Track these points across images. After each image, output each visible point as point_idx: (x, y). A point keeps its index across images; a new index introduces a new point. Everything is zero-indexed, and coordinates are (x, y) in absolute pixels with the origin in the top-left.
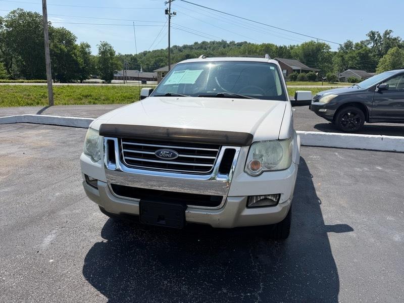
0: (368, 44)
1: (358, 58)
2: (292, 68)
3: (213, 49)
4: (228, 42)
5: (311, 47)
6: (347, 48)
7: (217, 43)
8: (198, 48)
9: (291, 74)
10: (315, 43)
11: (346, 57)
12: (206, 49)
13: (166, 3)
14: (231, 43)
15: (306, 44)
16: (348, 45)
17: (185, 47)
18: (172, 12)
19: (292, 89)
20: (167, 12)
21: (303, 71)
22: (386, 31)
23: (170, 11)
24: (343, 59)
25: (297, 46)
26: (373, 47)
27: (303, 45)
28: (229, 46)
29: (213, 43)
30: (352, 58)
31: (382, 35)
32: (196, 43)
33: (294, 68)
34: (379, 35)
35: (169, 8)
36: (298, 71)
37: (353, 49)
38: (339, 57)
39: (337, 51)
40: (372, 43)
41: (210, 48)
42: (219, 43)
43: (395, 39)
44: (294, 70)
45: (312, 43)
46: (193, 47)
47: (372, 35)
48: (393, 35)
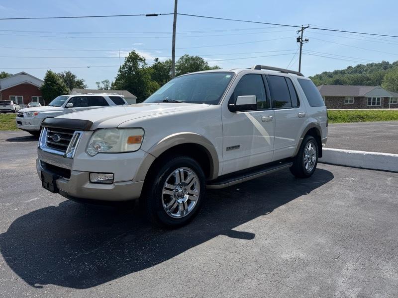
3: (370, 72)
4: (391, 63)
7: (376, 65)
8: (352, 72)
12: (361, 72)
13: (299, 31)
14: (394, 64)
17: (336, 72)
18: (304, 39)
20: (298, 40)
23: (302, 38)
28: (391, 67)
29: (371, 65)
32: (349, 68)
35: (301, 35)
41: (366, 70)
42: (380, 65)
46: (346, 72)
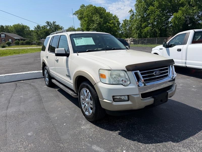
0: (47, 27)
1: (44, 33)
2: (14, 38)
5: (19, 27)
6: (38, 29)
9: (15, 42)
10: (21, 25)
11: (39, 33)
15: (16, 25)
16: (38, 27)
19: (25, 49)
21: (21, 40)
22: (53, 22)
24: (37, 34)
25: (10, 26)
26: (50, 29)
27: (14, 26)
30: (42, 33)
31: (52, 23)
33: (16, 38)
34: (51, 23)
36: (19, 40)
37: (41, 29)
38: (35, 33)
39: (34, 30)
40: (49, 27)
43: (58, 26)
44: (16, 39)
45: (18, 25)
47: (48, 23)
48: (57, 24)
